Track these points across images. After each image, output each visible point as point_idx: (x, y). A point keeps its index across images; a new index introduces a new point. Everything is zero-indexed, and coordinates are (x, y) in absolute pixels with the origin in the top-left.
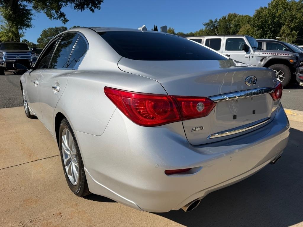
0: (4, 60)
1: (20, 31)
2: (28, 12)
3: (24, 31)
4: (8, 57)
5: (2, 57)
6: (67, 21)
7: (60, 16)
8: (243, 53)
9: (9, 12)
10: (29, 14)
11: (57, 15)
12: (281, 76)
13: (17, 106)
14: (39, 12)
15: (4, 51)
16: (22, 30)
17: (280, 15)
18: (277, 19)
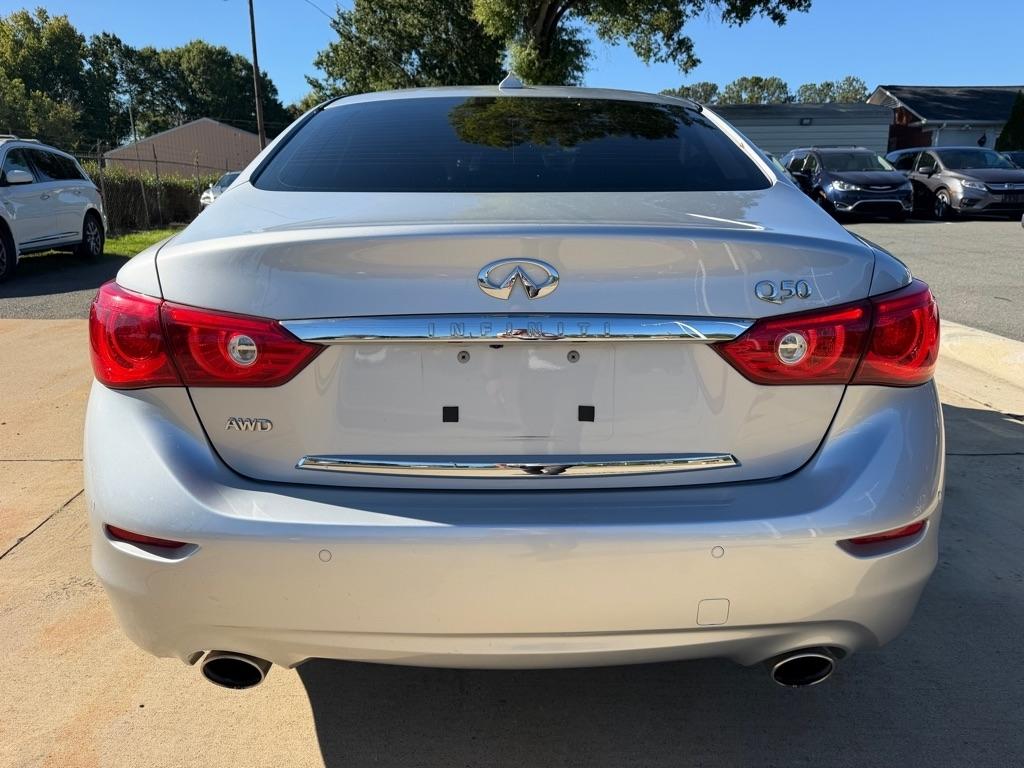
2: (579, 49)
6: (694, 63)
7: (675, 50)
9: (529, 54)
10: (583, 53)
11: (668, 46)
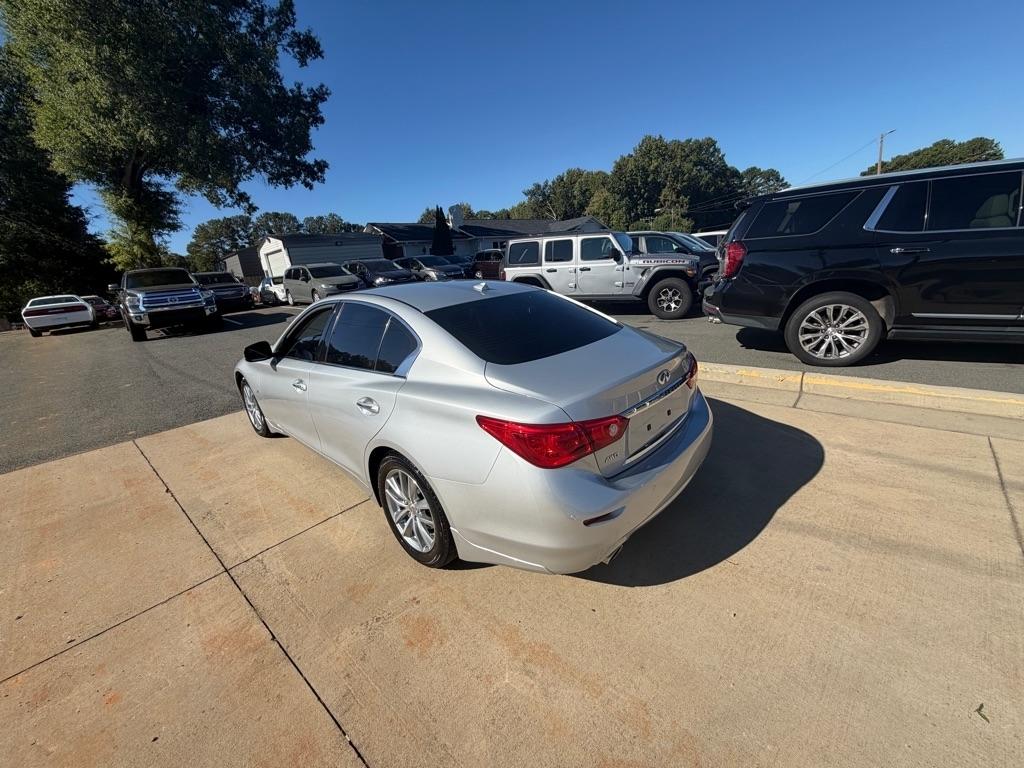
0: (143, 309)
1: (157, 240)
2: (169, 199)
3: (166, 238)
4: (149, 302)
5: (137, 304)
7: (237, 200)
8: (612, 263)
9: (125, 201)
10: (172, 201)
11: (232, 197)
12: (677, 298)
13: (222, 415)
14: (192, 195)
15: (140, 291)
16: (160, 239)
17: (656, 168)
18: (652, 176)
